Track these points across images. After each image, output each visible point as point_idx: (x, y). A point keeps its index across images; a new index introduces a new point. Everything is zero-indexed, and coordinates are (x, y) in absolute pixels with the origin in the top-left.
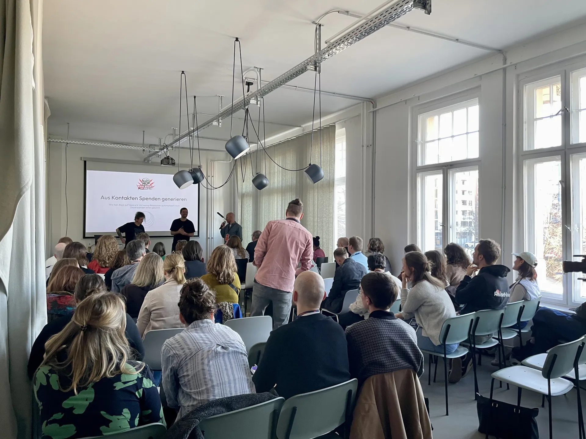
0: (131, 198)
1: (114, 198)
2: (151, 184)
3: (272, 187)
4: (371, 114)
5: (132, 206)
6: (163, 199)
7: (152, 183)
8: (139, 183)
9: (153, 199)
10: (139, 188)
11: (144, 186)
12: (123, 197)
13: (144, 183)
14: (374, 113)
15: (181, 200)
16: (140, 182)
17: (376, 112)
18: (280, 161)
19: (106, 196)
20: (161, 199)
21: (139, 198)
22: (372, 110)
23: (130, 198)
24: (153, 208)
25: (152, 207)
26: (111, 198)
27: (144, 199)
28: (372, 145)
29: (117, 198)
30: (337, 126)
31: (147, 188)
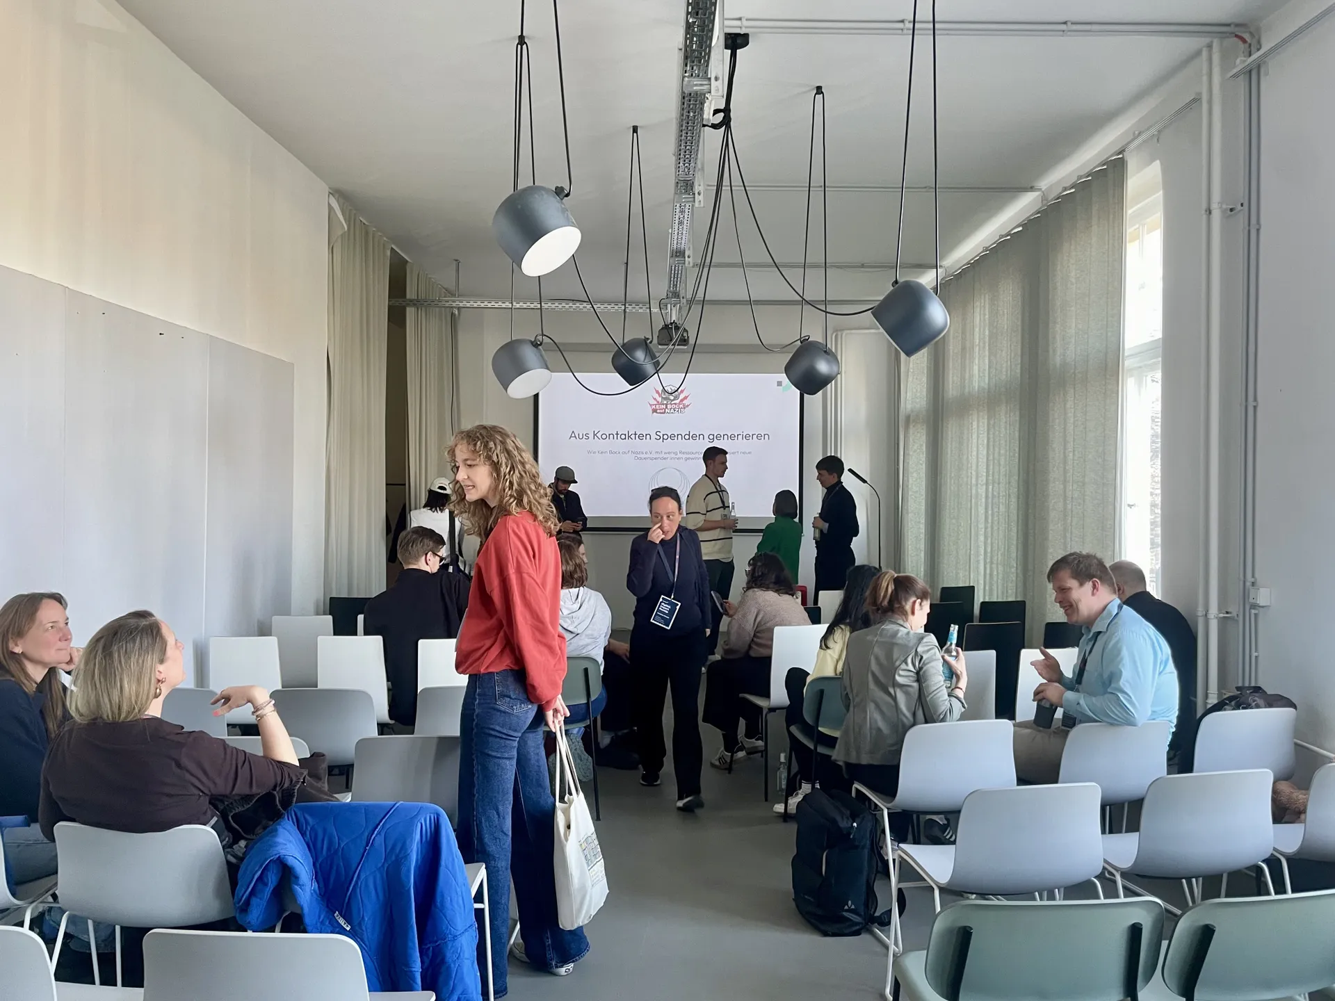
0: (635, 434)
1: (599, 435)
2: (682, 400)
3: (967, 390)
4: (1242, 83)
5: (638, 456)
6: (711, 437)
7: (686, 398)
8: (655, 399)
9: (687, 437)
10: (655, 411)
11: (666, 405)
12: (617, 434)
13: (665, 399)
14: (1253, 74)
15: (755, 436)
16: (656, 396)
17: (1259, 67)
18: (984, 310)
19: (580, 431)
20: (706, 437)
21: (654, 436)
22: (1241, 62)
23: (633, 436)
24: (687, 459)
25: (684, 456)
26: (591, 436)
27: (665, 437)
28: (1246, 205)
29: (604, 436)
30: (1132, 163)
31: (672, 411)
